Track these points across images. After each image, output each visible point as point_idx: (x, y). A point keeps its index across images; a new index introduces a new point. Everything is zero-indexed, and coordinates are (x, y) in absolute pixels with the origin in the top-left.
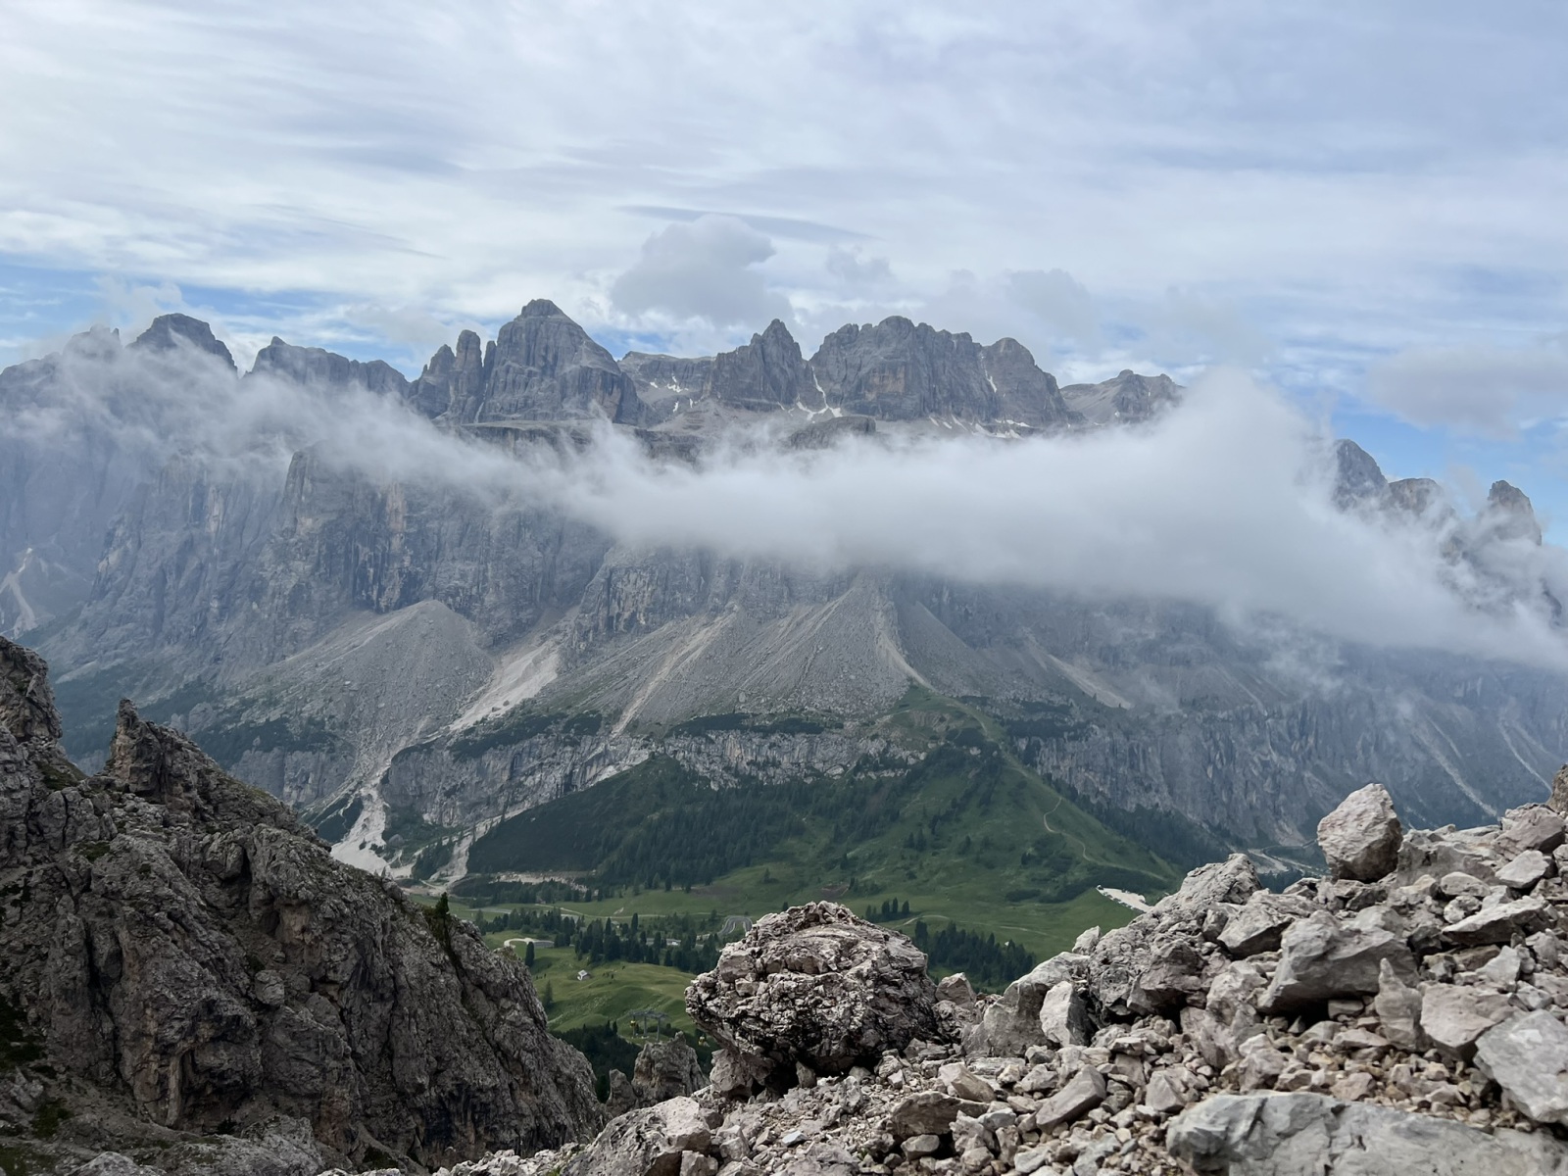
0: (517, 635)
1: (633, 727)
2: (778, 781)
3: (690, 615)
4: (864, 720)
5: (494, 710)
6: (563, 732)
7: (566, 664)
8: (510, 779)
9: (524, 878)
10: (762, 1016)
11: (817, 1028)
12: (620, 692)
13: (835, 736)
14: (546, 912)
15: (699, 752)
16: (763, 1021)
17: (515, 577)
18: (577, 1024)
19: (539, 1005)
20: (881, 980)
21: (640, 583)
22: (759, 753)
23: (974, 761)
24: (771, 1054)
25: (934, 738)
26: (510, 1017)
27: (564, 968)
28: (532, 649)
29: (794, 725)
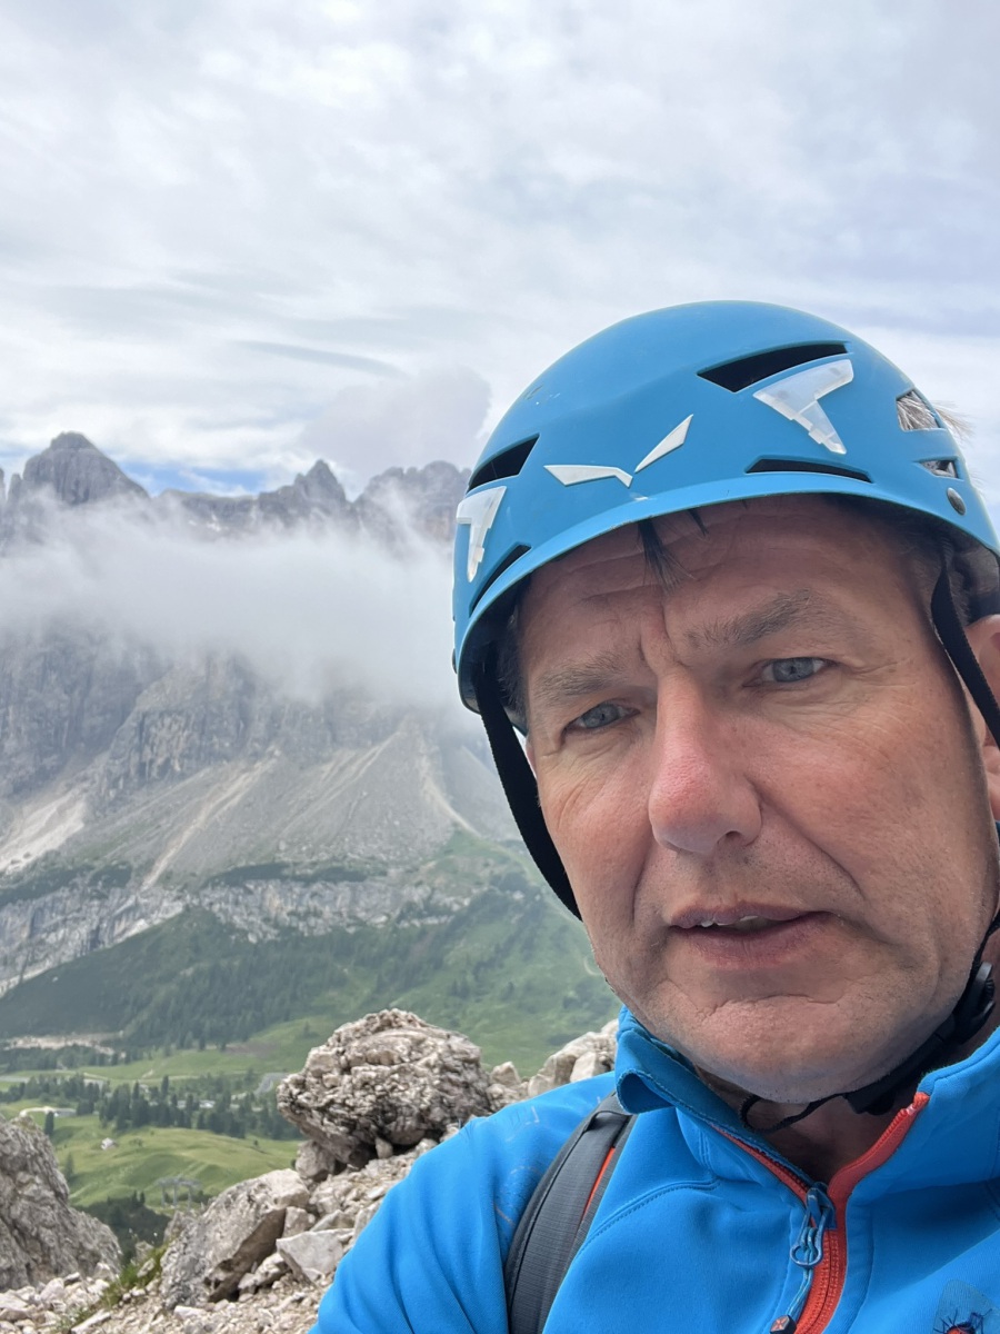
0: (40, 783)
1: (166, 878)
2: (320, 932)
3: (228, 761)
4: (408, 867)
5: (13, 862)
6: (90, 885)
7: (94, 813)
8: (31, 936)
9: (44, 1043)
10: (347, 1102)
11: (394, 1108)
12: (152, 842)
13: (379, 883)
14: (68, 1078)
15: (237, 903)
16: (349, 1106)
17: (39, 722)
18: (100, 1196)
19: (61, 1178)
20: (445, 1068)
21: (175, 727)
22: (300, 904)
23: (518, 907)
24: (354, 1133)
25: (479, 884)
26: (28, 1191)
27: (87, 1137)
28: (57, 798)
29: (335, 874)
